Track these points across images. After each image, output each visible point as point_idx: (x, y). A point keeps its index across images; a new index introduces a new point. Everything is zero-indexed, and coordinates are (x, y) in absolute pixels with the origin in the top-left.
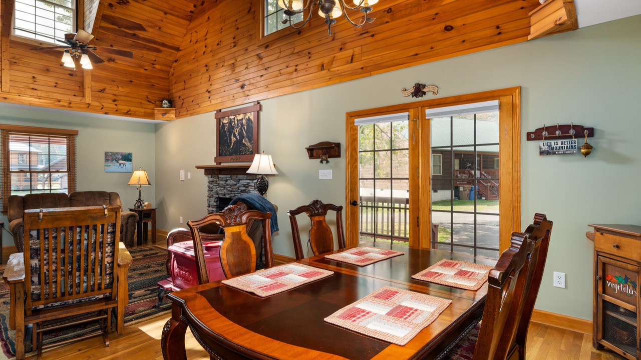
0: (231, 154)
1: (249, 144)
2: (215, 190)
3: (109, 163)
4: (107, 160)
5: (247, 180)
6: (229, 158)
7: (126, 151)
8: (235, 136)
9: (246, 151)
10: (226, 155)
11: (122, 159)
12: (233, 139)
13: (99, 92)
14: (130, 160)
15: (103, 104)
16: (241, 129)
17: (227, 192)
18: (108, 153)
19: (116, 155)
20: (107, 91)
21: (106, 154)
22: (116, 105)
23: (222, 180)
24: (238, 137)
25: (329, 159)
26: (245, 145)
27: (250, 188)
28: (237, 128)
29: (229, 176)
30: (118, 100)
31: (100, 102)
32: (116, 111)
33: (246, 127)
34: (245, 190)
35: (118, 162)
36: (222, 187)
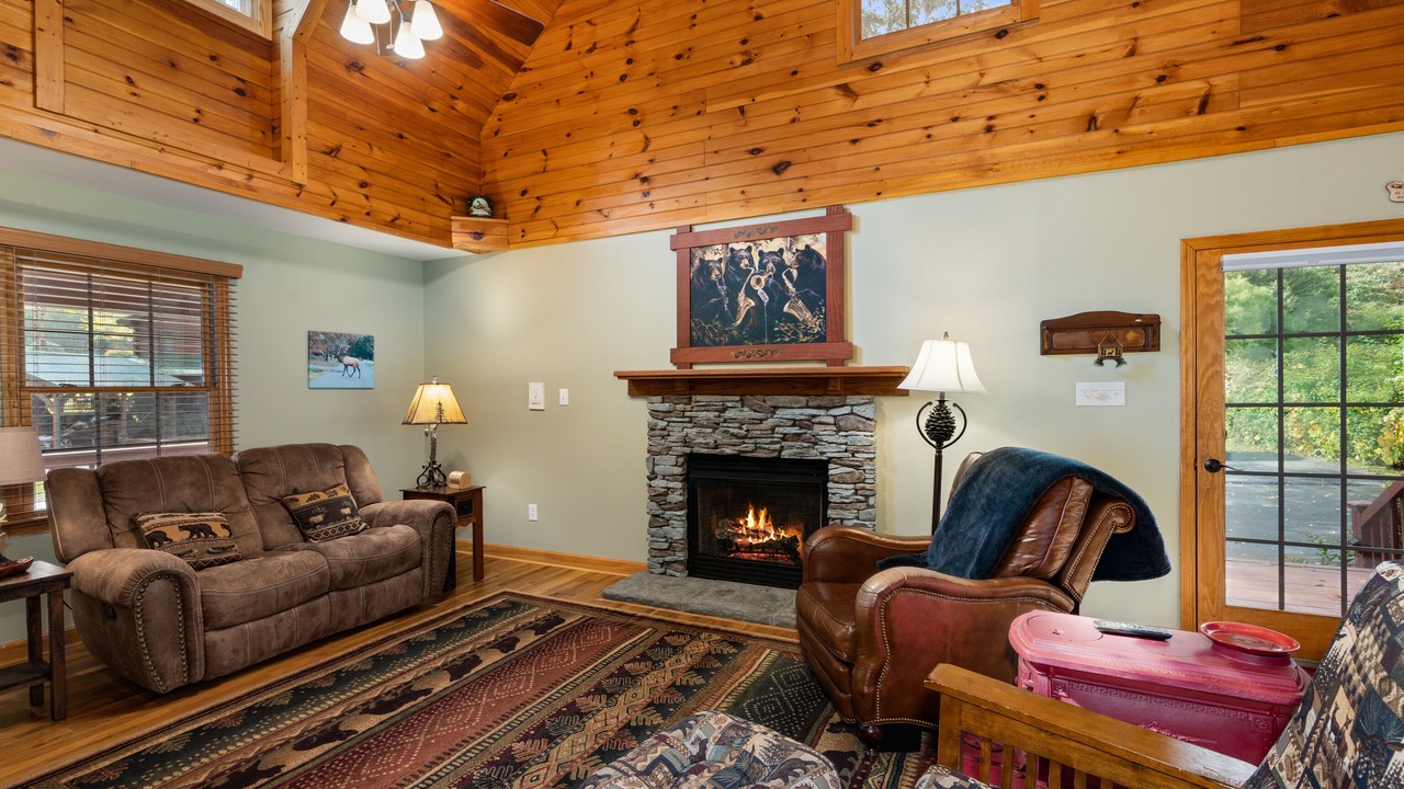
0: (734, 342)
1: (808, 315)
2: (676, 435)
3: (318, 364)
4: (313, 355)
5: (807, 407)
6: (733, 352)
7: (359, 330)
8: (751, 293)
9: (795, 333)
10: (719, 344)
11: (352, 353)
12: (745, 303)
13: (324, 153)
14: (370, 356)
15: (336, 190)
16: (777, 276)
17: (725, 441)
18: (316, 334)
19: (337, 342)
20: (344, 153)
21: (312, 337)
22: (367, 197)
23: (706, 407)
24: (765, 298)
25: (1125, 356)
26: (791, 318)
27: (817, 428)
28: (761, 274)
29: (737, 398)
30: (371, 185)
31: (328, 185)
32: (368, 214)
33: (795, 273)
34: (799, 435)
35: (341, 361)
36: (706, 427)
